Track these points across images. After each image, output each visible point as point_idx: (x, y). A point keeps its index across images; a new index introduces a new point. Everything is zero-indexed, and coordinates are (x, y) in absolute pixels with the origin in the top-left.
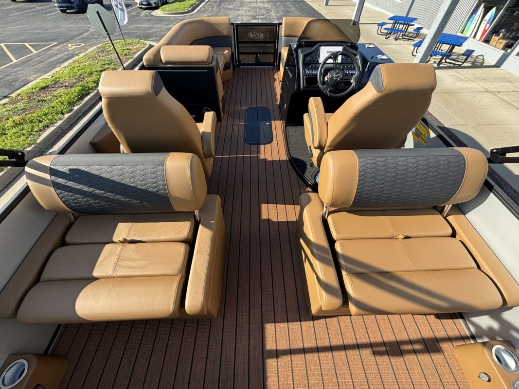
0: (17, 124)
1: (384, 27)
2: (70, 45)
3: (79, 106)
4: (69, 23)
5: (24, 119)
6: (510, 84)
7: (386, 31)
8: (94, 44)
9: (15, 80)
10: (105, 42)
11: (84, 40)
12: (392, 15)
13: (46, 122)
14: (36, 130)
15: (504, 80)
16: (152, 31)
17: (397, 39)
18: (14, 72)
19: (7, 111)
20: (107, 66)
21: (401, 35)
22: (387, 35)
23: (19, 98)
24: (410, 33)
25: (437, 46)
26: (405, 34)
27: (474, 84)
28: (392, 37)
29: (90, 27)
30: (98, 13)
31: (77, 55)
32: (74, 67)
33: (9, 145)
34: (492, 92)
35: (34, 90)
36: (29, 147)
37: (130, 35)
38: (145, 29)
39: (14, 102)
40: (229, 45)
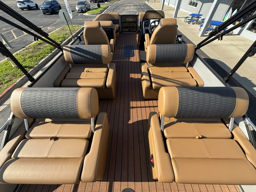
0: (30, 57)
1: (187, 19)
2: (48, 28)
3: (54, 51)
4: (47, 18)
5: (33, 55)
6: (243, 42)
7: (188, 21)
8: (59, 27)
9: (27, 41)
10: (63, 26)
11: (54, 26)
12: (191, 13)
13: (42, 56)
14: (38, 59)
15: (241, 40)
16: (84, 21)
17: (194, 24)
18: (26, 38)
19: (25, 52)
20: (65, 36)
21: (195, 22)
23: (30, 47)
24: (200, 21)
25: (211, 26)
26: (197, 22)
27: (227, 42)
28: (191, 23)
29: (56, 20)
30: (63, 13)
31: (52, 31)
32: (52, 36)
33: (28, 65)
34: (234, 45)
35: (36, 45)
36: (36, 65)
37: (74, 23)
38: (81, 21)
39: (28, 49)
40: (118, 23)
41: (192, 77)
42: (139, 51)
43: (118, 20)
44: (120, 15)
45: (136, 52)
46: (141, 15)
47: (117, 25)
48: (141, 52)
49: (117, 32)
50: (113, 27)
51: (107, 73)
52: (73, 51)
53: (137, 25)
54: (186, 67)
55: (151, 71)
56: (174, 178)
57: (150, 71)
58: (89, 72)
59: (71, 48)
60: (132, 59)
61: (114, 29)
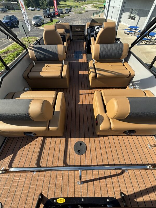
1: (127, 30)
3: (17, 58)
7: (127, 32)
10: (22, 38)
12: (130, 26)
13: (7, 63)
21: (133, 34)
22: (128, 34)
24: (137, 33)
28: (130, 34)
30: (22, 25)
31: (13, 42)
32: (13, 46)
35: (1, 53)
38: (37, 33)
40: (69, 33)
41: (126, 69)
43: (69, 30)
44: (70, 25)
45: (84, 55)
46: (87, 25)
47: (68, 34)
48: (88, 55)
49: (68, 40)
50: (65, 34)
51: (62, 67)
52: (36, 49)
53: (84, 35)
54: (122, 63)
55: (96, 65)
56: (110, 126)
58: (48, 67)
59: (34, 47)
60: (81, 61)
61: (66, 36)
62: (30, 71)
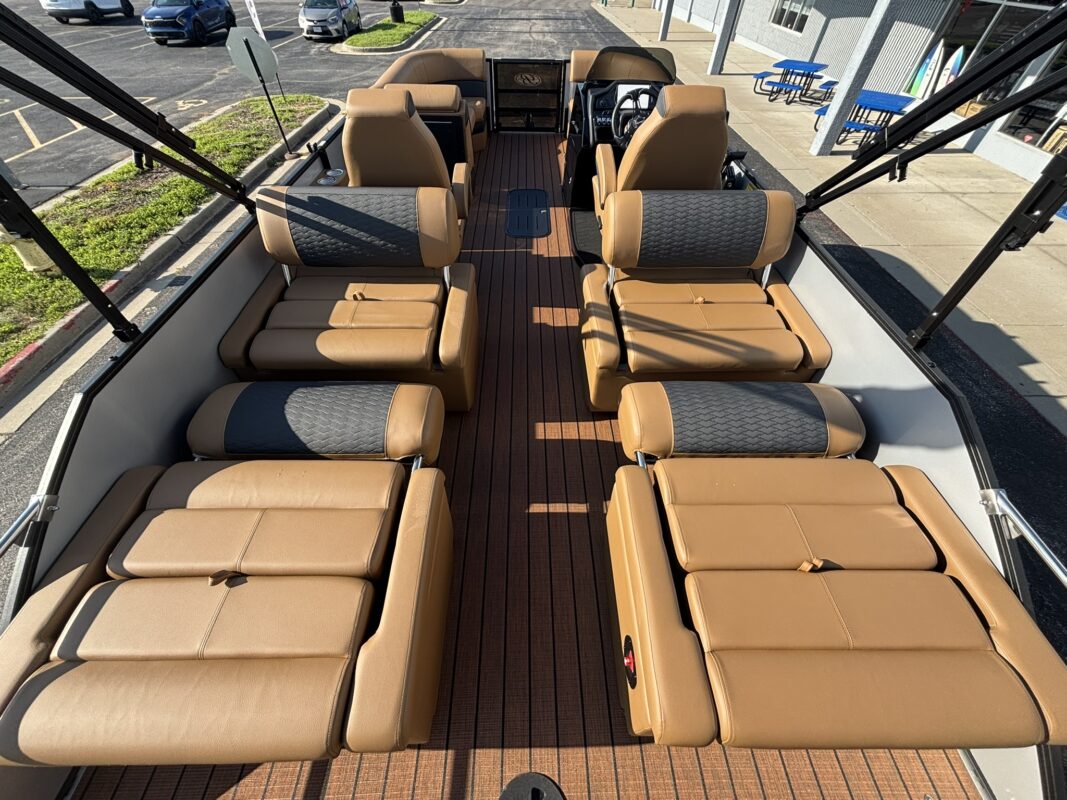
0: (102, 229)
1: (766, 80)
2: (180, 103)
3: (208, 204)
4: (174, 63)
5: (114, 222)
6: (987, 180)
7: (770, 88)
8: (226, 102)
9: (86, 160)
10: (245, 98)
11: (204, 94)
12: (782, 58)
13: (153, 227)
14: (136, 239)
15: (978, 174)
16: (333, 80)
17: (791, 102)
18: (82, 147)
19: (81, 208)
20: (255, 139)
21: (797, 95)
22: (772, 95)
23: (100, 188)
24: (816, 91)
25: (860, 114)
26: (806, 93)
27: (922, 179)
28: (782, 98)
29: (214, 72)
30: (246, 42)
31: (196, 119)
33: (92, 262)
34: (952, 194)
35: (125, 176)
36: (127, 266)
37: (292, 87)
38: (322, 77)
39: (91, 194)
40: (482, 94)
41: (784, 326)
42: (571, 211)
43: (482, 81)
44: (489, 60)
45: (559, 216)
46: (577, 62)
47: (478, 103)
48: (580, 216)
49: (477, 130)
50: (462, 112)
51: (441, 304)
52: (297, 210)
53: (561, 105)
54: (760, 284)
55: (623, 297)
56: (715, 727)
57: (619, 301)
58: (364, 299)
59: (289, 200)
60: (543, 247)
61: (468, 118)
62: (263, 326)
